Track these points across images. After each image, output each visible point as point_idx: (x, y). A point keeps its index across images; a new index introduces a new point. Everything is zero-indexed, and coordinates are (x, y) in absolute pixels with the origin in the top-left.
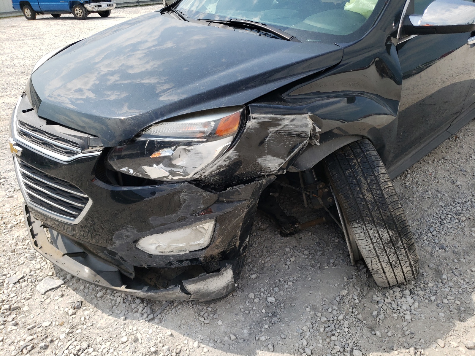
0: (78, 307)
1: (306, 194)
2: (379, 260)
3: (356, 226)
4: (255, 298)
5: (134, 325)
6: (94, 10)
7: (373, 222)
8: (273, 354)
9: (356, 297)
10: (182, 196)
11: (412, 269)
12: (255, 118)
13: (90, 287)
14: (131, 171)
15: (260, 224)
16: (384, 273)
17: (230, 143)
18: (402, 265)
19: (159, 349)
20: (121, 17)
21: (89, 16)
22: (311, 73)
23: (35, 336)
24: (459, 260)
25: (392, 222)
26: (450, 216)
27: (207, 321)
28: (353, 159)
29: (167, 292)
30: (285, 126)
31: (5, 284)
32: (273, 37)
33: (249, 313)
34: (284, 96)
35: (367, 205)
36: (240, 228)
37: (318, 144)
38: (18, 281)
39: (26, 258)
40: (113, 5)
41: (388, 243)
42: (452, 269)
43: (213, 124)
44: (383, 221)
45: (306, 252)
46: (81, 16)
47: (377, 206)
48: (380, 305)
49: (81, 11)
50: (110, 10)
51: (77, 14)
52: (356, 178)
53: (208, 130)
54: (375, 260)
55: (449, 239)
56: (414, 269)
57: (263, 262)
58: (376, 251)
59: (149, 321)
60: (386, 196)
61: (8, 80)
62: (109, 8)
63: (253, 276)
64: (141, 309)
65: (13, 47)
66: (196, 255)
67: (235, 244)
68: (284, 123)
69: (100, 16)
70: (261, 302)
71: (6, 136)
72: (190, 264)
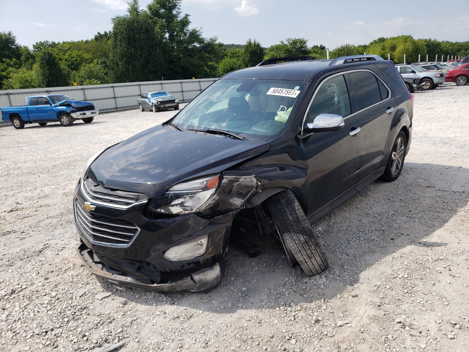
0: (125, 304)
1: (260, 225)
2: (302, 254)
3: (286, 235)
4: (234, 289)
5: (162, 307)
6: (79, 117)
7: (294, 232)
8: (246, 310)
9: (293, 281)
10: (190, 222)
11: (321, 259)
12: (226, 178)
13: (130, 294)
14: (163, 211)
15: (235, 253)
16: (306, 263)
17: (214, 192)
18: (315, 256)
19: (179, 316)
20: (103, 122)
21: (74, 122)
22: (253, 156)
23: (103, 318)
24: (355, 260)
25: (304, 231)
26: (355, 239)
27: (206, 301)
28: (281, 200)
29: (183, 281)
30: (242, 182)
31: (74, 298)
32: (233, 139)
33: (231, 297)
34: (241, 167)
35: (290, 223)
36: (222, 241)
37: (261, 191)
38: (82, 296)
39: (83, 284)
40: (96, 113)
41: (304, 243)
42: (350, 264)
43: (205, 182)
44: (300, 231)
45: (265, 264)
46: (67, 124)
47: (296, 222)
48: (307, 284)
49: (67, 119)
50: (93, 117)
51: (64, 122)
52: (283, 209)
53: (203, 186)
54: (299, 254)
55: (352, 250)
56: (322, 259)
57: (238, 271)
58: (299, 249)
59: (172, 304)
60: (299, 217)
61: (19, 179)
62: (93, 115)
63: (232, 279)
64: (165, 300)
65: (12, 153)
66: (198, 259)
67: (220, 251)
68: (241, 180)
69: (84, 122)
70: (238, 291)
71: (36, 218)
72: (194, 266)
